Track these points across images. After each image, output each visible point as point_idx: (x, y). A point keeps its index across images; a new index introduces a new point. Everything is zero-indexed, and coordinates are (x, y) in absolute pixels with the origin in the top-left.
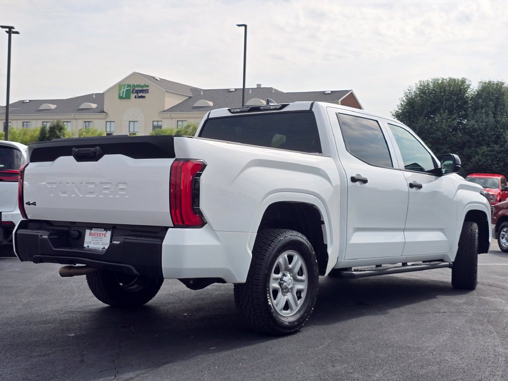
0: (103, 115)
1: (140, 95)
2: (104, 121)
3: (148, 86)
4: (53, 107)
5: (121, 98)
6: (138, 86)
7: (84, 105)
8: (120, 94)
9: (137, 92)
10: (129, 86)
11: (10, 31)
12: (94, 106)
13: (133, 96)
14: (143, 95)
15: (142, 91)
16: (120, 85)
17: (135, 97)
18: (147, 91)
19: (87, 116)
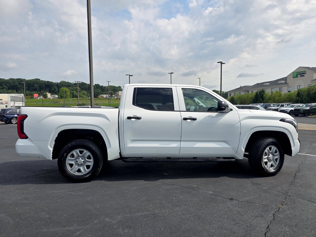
0: (287, 85)
1: (302, 75)
2: (287, 87)
3: (306, 71)
4: (268, 84)
5: (294, 77)
6: (301, 72)
7: (280, 82)
8: (293, 76)
9: (301, 74)
10: (297, 72)
11: (222, 63)
12: (283, 82)
13: (299, 76)
14: (303, 75)
15: (303, 74)
16: (293, 73)
17: (300, 76)
18: (305, 73)
19: (280, 86)
